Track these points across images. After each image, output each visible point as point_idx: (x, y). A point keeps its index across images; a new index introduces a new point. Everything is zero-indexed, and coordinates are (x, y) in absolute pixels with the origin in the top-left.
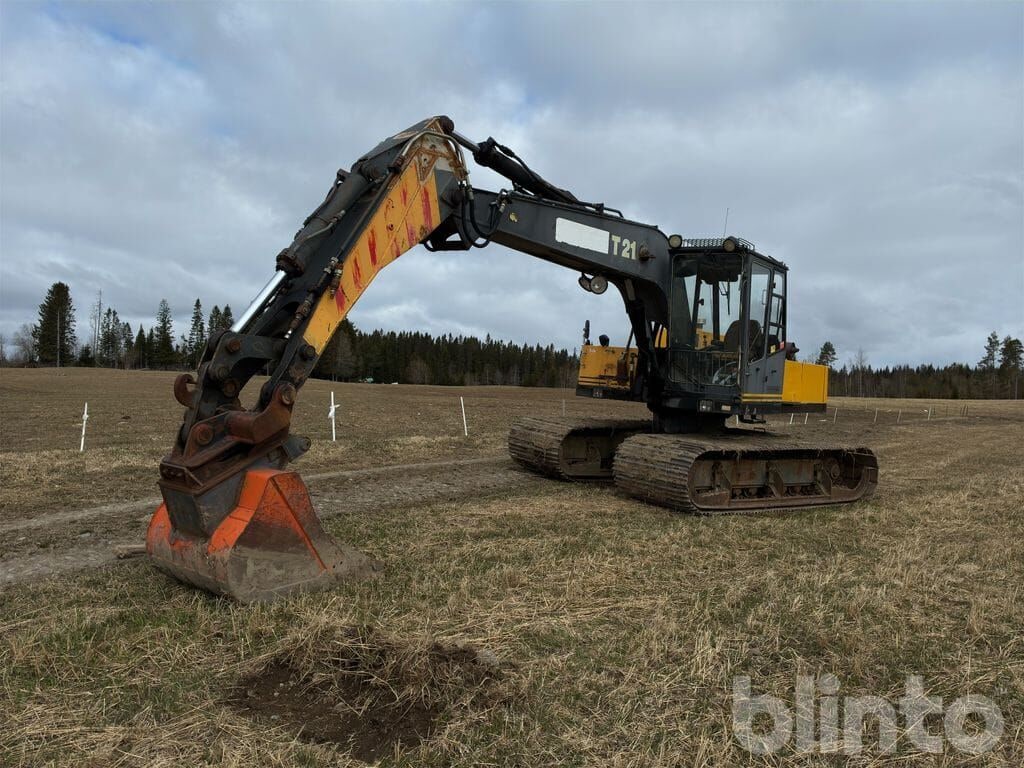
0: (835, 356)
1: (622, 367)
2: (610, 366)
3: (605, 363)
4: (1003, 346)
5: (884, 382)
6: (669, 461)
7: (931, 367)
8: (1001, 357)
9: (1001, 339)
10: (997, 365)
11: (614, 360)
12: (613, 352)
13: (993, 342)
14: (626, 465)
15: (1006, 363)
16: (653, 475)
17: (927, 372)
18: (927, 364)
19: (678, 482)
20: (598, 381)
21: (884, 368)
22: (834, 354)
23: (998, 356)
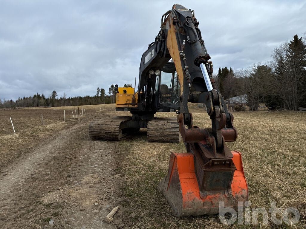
0: (57, 95)
1: (134, 100)
2: (128, 100)
3: (126, 99)
4: (101, 91)
5: (71, 102)
6: (171, 128)
7: (81, 97)
8: (100, 94)
9: (100, 89)
10: (100, 95)
11: (130, 98)
12: (129, 95)
13: (98, 90)
14: (154, 131)
15: (101, 95)
16: (166, 133)
17: (80, 98)
18: (80, 96)
19: (176, 134)
20: (124, 105)
21: (69, 98)
22: (56, 94)
23: (100, 93)
